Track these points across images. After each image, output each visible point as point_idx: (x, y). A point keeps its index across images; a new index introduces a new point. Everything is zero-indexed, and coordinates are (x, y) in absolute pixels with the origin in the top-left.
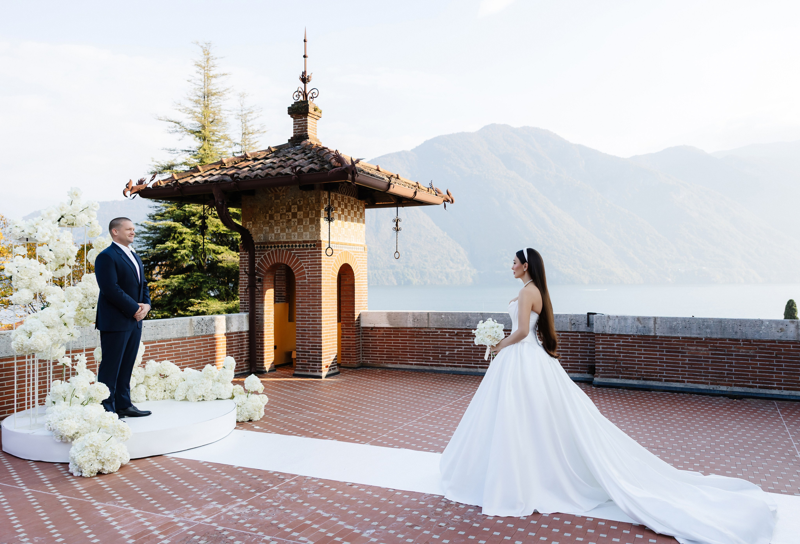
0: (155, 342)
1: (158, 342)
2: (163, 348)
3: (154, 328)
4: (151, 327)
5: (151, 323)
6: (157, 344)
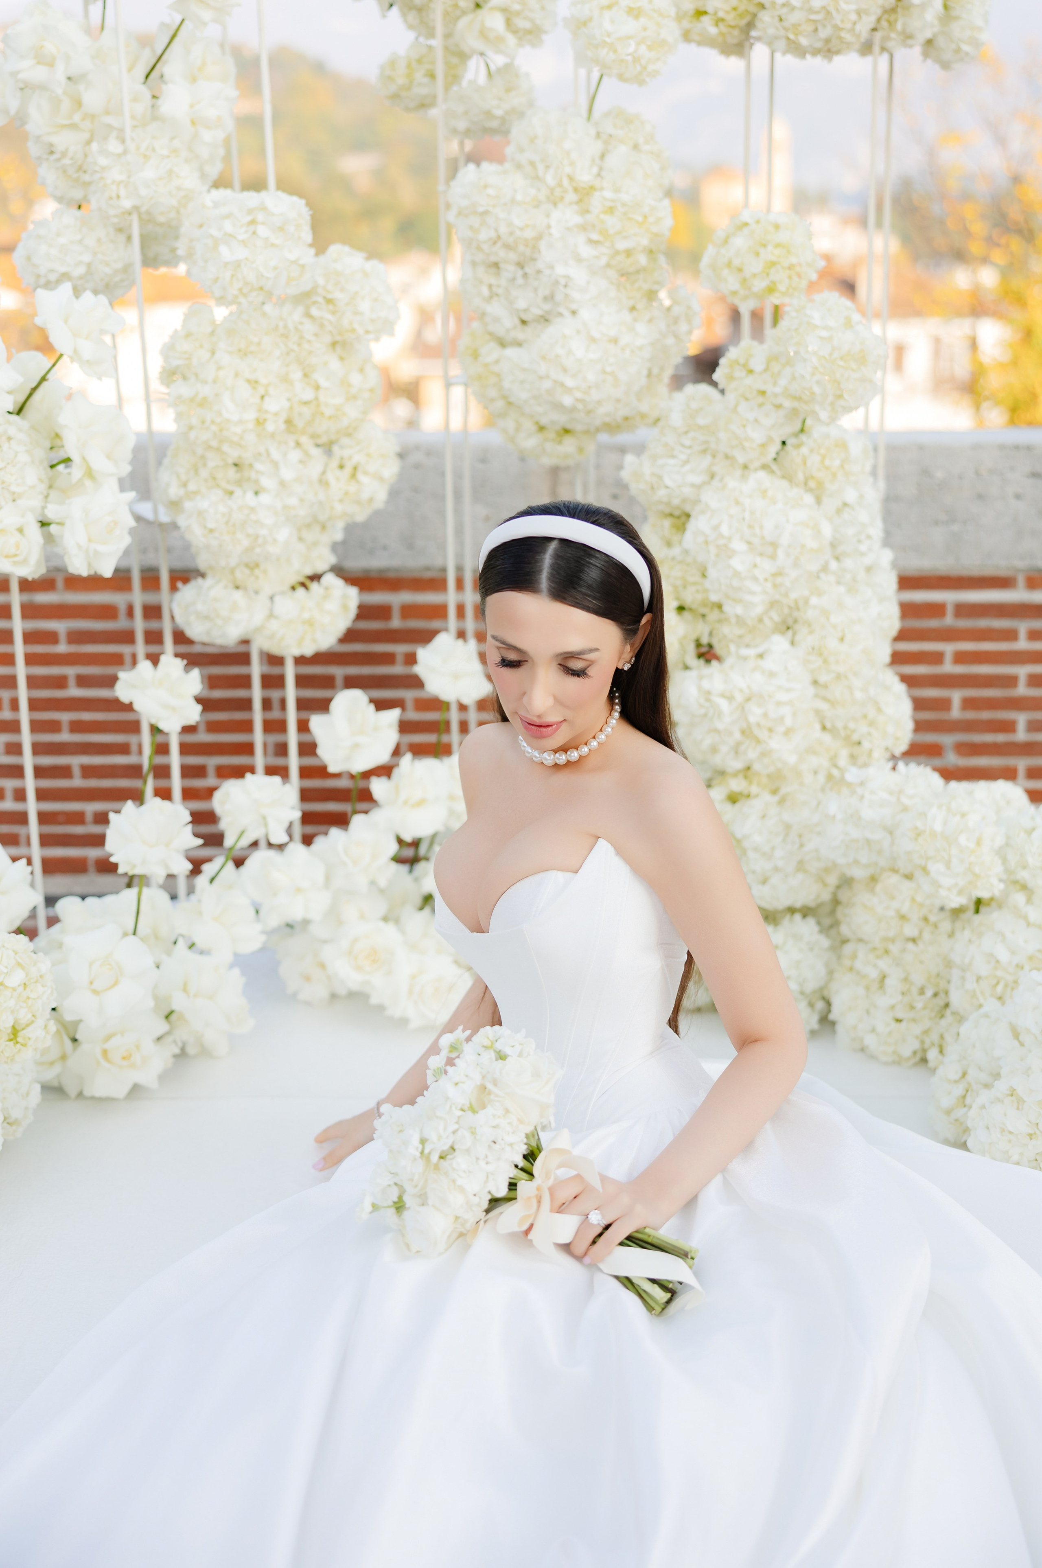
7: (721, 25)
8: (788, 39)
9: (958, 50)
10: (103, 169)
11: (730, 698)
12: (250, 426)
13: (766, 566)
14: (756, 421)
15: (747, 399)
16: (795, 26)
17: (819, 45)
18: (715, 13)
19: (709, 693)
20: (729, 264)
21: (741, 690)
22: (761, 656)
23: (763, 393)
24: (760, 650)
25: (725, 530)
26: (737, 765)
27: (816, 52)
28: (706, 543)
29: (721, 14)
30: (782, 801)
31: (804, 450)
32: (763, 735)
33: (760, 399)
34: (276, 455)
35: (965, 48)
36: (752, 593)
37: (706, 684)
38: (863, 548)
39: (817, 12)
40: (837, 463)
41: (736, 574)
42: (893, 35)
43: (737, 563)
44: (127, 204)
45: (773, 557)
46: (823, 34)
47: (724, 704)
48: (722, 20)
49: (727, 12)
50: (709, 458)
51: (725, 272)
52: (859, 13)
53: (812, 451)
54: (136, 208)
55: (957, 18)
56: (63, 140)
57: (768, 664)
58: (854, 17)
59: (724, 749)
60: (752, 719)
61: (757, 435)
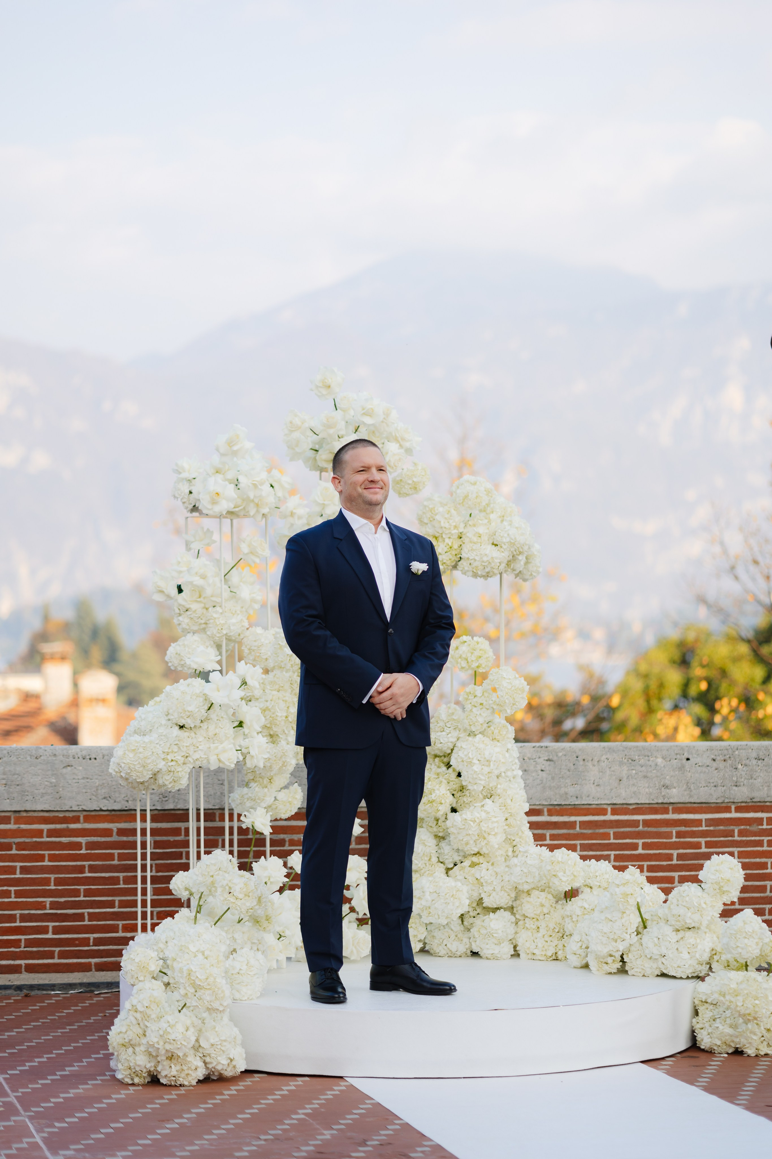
0: (728, 810)
1: (738, 809)
2: (754, 828)
3: (722, 765)
4: (709, 762)
5: (711, 749)
6: (734, 815)
7: (444, 565)
8: (473, 571)
9: (531, 575)
10: (215, 618)
11: (474, 821)
12: (284, 718)
13: (486, 770)
14: (480, 714)
15: (475, 706)
16: (477, 567)
17: (484, 574)
18: (442, 561)
19: (466, 819)
20: (460, 657)
21: (478, 818)
22: (483, 806)
23: (481, 704)
24: (483, 803)
25: (470, 755)
26: (476, 850)
27: (482, 576)
28: (463, 761)
29: (444, 561)
30: (493, 864)
31: (492, 728)
32: (486, 835)
33: (481, 707)
34: (286, 732)
35: (534, 574)
36: (481, 780)
37: (464, 816)
38: (513, 768)
39: (485, 562)
40: (505, 733)
41: (476, 772)
42: (509, 570)
43: (475, 768)
44: (225, 632)
45: (489, 765)
46: (487, 570)
47: (472, 823)
48: (444, 563)
49: (447, 560)
50: (458, 731)
51: (460, 660)
52: (500, 563)
53: (495, 729)
54: (226, 634)
55: (530, 563)
56: (194, 606)
57: (486, 808)
58: (498, 564)
59: (472, 842)
60: (483, 829)
61: (481, 720)
